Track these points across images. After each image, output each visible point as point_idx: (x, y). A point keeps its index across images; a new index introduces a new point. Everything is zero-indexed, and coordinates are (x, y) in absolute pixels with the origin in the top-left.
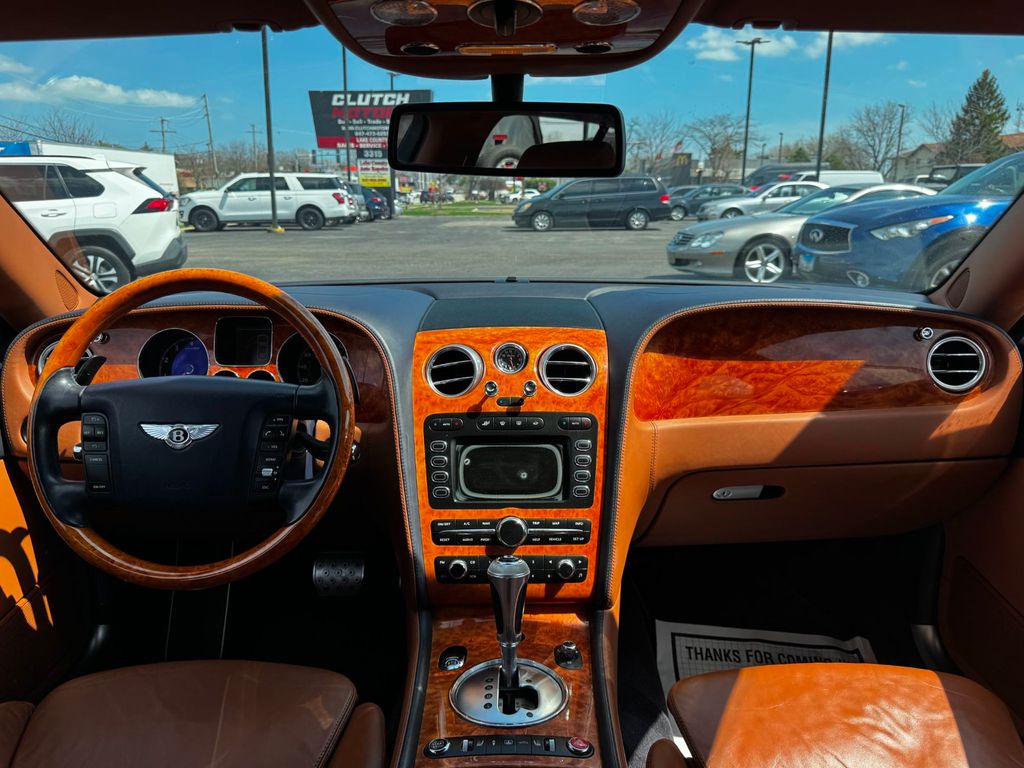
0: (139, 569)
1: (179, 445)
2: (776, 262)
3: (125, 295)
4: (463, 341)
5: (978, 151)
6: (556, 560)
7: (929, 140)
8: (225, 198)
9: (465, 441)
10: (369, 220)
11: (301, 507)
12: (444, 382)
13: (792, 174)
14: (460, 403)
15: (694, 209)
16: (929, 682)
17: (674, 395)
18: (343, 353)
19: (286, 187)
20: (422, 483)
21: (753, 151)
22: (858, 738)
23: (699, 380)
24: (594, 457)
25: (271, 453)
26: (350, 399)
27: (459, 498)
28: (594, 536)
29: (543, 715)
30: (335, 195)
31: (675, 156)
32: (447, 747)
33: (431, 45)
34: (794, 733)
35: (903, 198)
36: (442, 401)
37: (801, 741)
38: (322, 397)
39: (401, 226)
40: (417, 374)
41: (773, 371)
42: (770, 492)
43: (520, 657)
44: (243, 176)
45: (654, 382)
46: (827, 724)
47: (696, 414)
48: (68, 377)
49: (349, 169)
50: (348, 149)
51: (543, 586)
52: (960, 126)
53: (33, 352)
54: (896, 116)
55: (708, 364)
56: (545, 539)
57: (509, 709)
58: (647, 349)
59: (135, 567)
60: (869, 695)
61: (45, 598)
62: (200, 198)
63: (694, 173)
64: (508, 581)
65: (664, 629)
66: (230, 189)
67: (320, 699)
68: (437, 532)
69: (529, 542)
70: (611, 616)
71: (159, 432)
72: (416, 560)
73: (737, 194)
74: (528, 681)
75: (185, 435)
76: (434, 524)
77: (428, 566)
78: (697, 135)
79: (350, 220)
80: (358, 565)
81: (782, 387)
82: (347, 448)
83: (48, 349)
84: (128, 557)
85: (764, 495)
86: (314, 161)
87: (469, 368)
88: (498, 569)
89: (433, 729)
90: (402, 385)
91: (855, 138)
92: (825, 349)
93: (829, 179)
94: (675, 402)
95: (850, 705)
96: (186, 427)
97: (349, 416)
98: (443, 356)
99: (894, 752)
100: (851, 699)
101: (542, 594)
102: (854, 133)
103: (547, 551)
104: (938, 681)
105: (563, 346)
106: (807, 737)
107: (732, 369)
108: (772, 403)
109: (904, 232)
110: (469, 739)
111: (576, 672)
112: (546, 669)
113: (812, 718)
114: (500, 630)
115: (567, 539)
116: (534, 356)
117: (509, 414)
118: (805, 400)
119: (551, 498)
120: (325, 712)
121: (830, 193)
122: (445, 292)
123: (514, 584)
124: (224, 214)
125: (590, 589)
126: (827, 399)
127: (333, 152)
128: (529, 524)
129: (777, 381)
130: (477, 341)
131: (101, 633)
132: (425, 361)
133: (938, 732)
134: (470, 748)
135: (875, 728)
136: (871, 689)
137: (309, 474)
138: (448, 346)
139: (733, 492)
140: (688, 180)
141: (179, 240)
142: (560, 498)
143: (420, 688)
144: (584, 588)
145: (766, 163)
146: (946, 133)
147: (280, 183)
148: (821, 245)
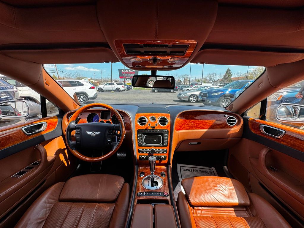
0: (85, 158)
1: (93, 135)
2: (195, 98)
3: (84, 108)
4: (144, 116)
5: (228, 80)
6: (161, 156)
7: (220, 79)
8: (104, 86)
9: (145, 134)
10: (128, 90)
11: (115, 147)
12: (141, 123)
13: (197, 84)
14: (143, 127)
15: (181, 89)
16: (229, 180)
17: (182, 126)
18: (123, 118)
19: (114, 85)
20: (137, 142)
21: (191, 80)
22: (217, 192)
23: (187, 123)
24: (168, 137)
25: (110, 137)
26: (124, 126)
27: (143, 145)
28: (168, 152)
29: (159, 187)
30: (122, 86)
31: (178, 80)
32: (141, 194)
33: (141, 66)
34: (205, 191)
35: (215, 88)
36: (140, 126)
37: (206, 192)
38: (119, 127)
39: (133, 91)
40: (136, 122)
41: (199, 122)
42: (199, 143)
43: (154, 174)
44: (107, 83)
45: (179, 124)
46: (211, 189)
47: (186, 129)
48: (74, 122)
49: (125, 82)
50: (124, 79)
51: (159, 161)
52: (225, 76)
53: (68, 117)
54: (214, 74)
55: (188, 120)
56: (159, 152)
57: (152, 186)
58: (178, 118)
59: (84, 158)
60: (218, 183)
61: (69, 160)
62: (100, 86)
63: (181, 83)
64: (152, 161)
65: (179, 165)
66: (105, 85)
67: (118, 182)
68: (139, 151)
69: (156, 153)
70: (171, 166)
71: (89, 133)
72: (135, 156)
73: (188, 87)
74: (156, 180)
75: (94, 134)
76: (139, 149)
77: (137, 157)
78: (182, 77)
79: (125, 90)
80: (125, 154)
81: (201, 125)
82: (123, 135)
83: (71, 116)
84: (83, 156)
85: (197, 144)
86: (119, 80)
87: (145, 121)
88: (151, 159)
89: (139, 190)
90: (133, 124)
91: (208, 78)
92: (209, 118)
93: (203, 85)
94: (182, 127)
95: (215, 185)
96: (94, 132)
97: (124, 129)
98: (141, 119)
99: (224, 195)
100: (215, 184)
101: (158, 162)
102: (207, 77)
103: (159, 155)
104: (231, 180)
105: (162, 117)
106: (207, 191)
107: (192, 121)
108: (199, 128)
109: (217, 94)
110: (145, 192)
111: (164, 177)
112: (159, 177)
113: (208, 188)
114: (151, 170)
115: (163, 153)
116: (157, 119)
117: (152, 129)
118: (205, 127)
119: (160, 145)
120: (118, 185)
121: (204, 87)
122: (141, 106)
123: (153, 162)
124: (104, 89)
125: (167, 161)
126: (209, 127)
127: (122, 79)
128: (156, 150)
129: (200, 124)
130: (147, 116)
131: (79, 166)
132: (138, 119)
133: (231, 191)
134: (145, 194)
135: (220, 190)
136: (218, 182)
137: (116, 141)
138: (142, 117)
139: (192, 143)
140: (180, 84)
141: (96, 93)
142: (162, 145)
143: (136, 181)
144: (166, 161)
145: (193, 82)
146: (222, 77)
147: (113, 84)
148: (203, 96)
